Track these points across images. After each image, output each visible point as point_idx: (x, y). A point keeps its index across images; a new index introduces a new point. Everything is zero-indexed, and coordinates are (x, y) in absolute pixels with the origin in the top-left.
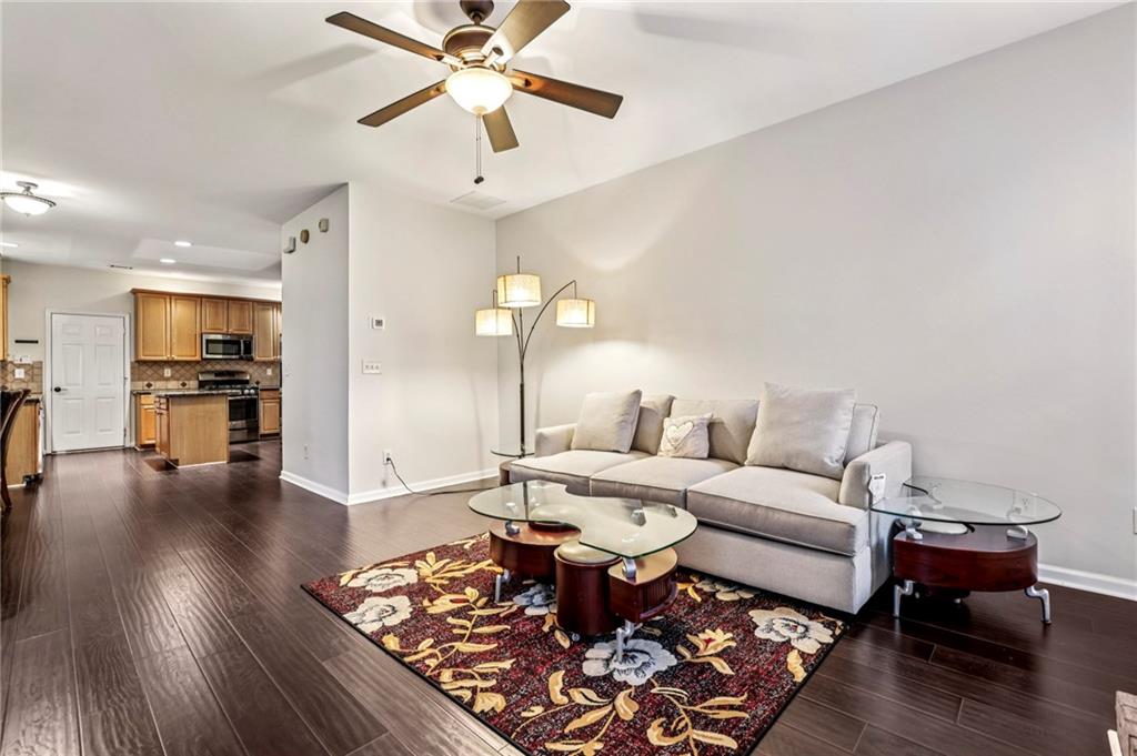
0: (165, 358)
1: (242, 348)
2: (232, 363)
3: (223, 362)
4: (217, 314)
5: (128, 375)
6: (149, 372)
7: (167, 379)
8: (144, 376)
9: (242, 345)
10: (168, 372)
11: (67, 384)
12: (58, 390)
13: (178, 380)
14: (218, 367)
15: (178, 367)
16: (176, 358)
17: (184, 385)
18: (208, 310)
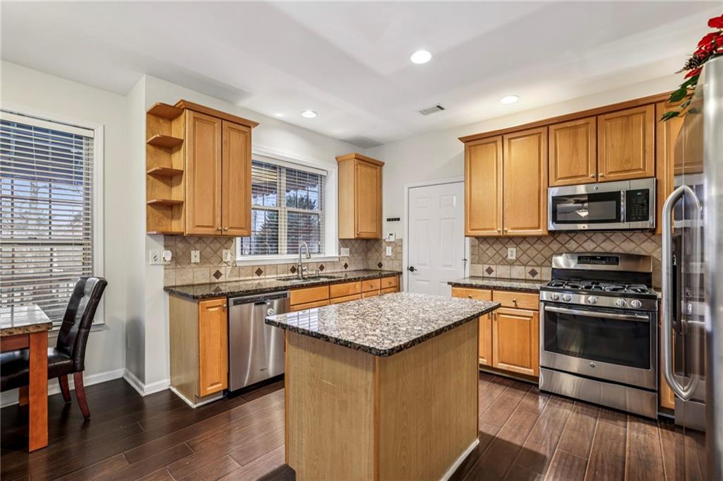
0: (495, 233)
1: (623, 209)
2: (617, 238)
3: (600, 237)
4: (575, 149)
5: (468, 257)
6: (491, 252)
7: (511, 264)
8: (485, 258)
9: (623, 204)
10: (512, 253)
11: (420, 264)
12: (412, 269)
13: (525, 265)
14: (589, 246)
15: (525, 246)
16: (511, 232)
17: (533, 273)
18: (562, 143)
